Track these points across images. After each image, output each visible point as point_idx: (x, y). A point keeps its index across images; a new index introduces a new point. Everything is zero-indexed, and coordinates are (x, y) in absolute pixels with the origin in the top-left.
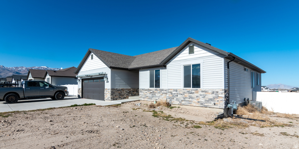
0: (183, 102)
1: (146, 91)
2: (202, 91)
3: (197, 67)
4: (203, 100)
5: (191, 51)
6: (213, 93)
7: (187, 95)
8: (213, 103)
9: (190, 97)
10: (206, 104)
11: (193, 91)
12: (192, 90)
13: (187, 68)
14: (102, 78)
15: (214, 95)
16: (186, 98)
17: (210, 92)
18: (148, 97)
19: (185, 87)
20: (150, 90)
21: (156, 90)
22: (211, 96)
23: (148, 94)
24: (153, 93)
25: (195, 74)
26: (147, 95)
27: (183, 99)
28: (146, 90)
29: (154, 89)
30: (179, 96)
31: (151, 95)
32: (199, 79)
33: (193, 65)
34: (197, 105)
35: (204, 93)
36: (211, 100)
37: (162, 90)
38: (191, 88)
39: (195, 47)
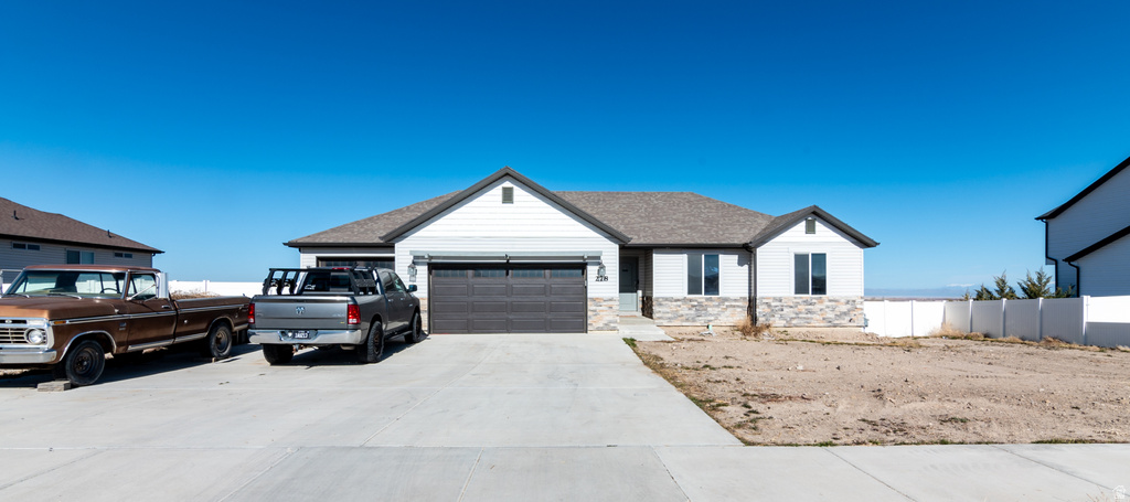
0: (794, 322)
1: (679, 303)
2: (830, 301)
3: (820, 259)
4: (831, 315)
5: (810, 229)
6: (848, 302)
7: (802, 308)
8: (848, 318)
9: (809, 312)
10: (836, 322)
11: (814, 301)
12: (812, 299)
13: (800, 260)
14: (582, 267)
15: (849, 306)
16: (800, 313)
17: (843, 301)
18: (684, 318)
19: (796, 293)
20: (691, 300)
21: (707, 300)
22: (844, 308)
23: (684, 310)
24: (700, 308)
25: (816, 275)
26: (681, 312)
27: (794, 316)
28: (678, 300)
29: (702, 297)
30: (786, 310)
31: (693, 312)
32: (825, 281)
33: (813, 255)
34: (822, 325)
35: (833, 303)
36: (845, 314)
37: (726, 299)
38: (810, 295)
39: (817, 223)
